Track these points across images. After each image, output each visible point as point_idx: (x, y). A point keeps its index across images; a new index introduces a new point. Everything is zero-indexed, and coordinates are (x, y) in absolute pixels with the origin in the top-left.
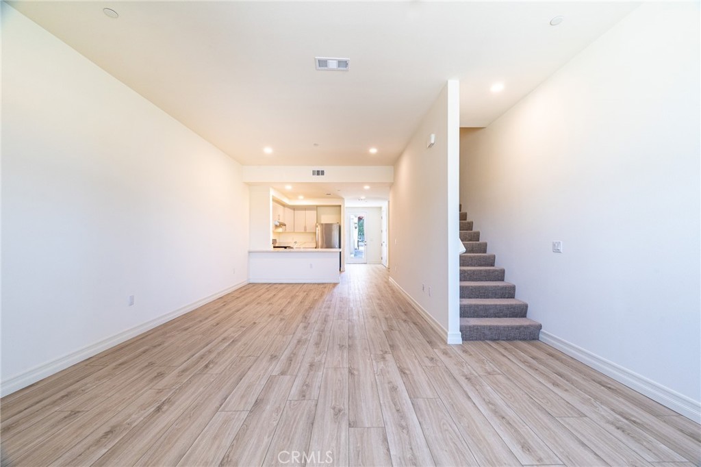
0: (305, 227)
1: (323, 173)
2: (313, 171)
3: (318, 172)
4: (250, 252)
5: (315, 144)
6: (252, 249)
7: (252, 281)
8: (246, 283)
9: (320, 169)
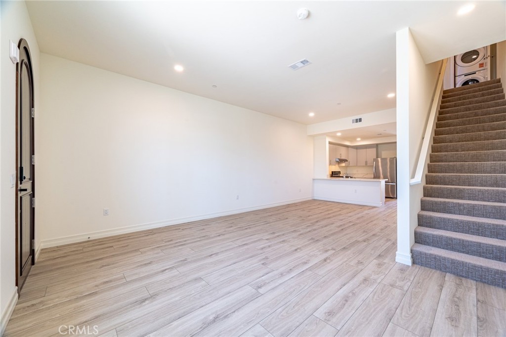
0: (366, 162)
1: (360, 120)
2: (353, 120)
3: (357, 120)
4: (314, 179)
5: (338, 104)
6: (316, 177)
7: (315, 198)
8: (311, 199)
9: (358, 117)
